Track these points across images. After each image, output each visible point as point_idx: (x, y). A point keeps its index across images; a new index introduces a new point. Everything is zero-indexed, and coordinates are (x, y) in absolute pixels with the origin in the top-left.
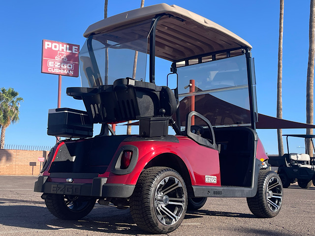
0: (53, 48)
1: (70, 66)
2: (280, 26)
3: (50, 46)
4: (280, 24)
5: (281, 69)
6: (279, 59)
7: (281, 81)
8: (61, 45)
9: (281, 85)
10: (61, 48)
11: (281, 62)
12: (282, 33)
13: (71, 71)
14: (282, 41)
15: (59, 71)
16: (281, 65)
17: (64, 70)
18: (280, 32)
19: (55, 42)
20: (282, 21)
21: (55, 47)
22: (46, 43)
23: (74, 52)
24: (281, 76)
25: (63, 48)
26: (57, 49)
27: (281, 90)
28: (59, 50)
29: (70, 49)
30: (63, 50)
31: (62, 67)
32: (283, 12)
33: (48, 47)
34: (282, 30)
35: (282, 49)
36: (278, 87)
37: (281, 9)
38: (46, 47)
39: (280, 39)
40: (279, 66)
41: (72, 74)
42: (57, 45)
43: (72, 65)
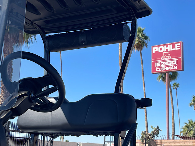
1: (174, 63)
3: (157, 50)
19: (160, 46)
25: (167, 48)
26: (162, 51)
30: (167, 50)
31: (167, 64)
41: (176, 68)
42: (162, 47)
43: (175, 61)
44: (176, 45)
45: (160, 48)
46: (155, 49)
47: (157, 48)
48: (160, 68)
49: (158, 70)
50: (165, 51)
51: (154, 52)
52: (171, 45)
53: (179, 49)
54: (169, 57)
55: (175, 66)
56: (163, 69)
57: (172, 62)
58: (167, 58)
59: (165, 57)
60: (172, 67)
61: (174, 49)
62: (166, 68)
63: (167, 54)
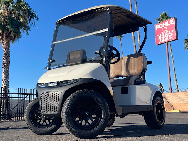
0: (160, 28)
1: (170, 34)
3: (158, 27)
8: (164, 23)
10: (164, 25)
13: (171, 37)
15: (165, 40)
17: (167, 38)
21: (161, 26)
23: (171, 24)
25: (165, 24)
28: (163, 27)
29: (169, 23)
30: (165, 26)
41: (172, 39)
42: (162, 24)
44: (171, 21)
48: (161, 40)
49: (160, 42)
51: (156, 29)
53: (173, 23)
54: (166, 31)
56: (163, 41)
57: (169, 34)
58: (165, 31)
59: (164, 32)
60: (169, 38)
63: (165, 29)
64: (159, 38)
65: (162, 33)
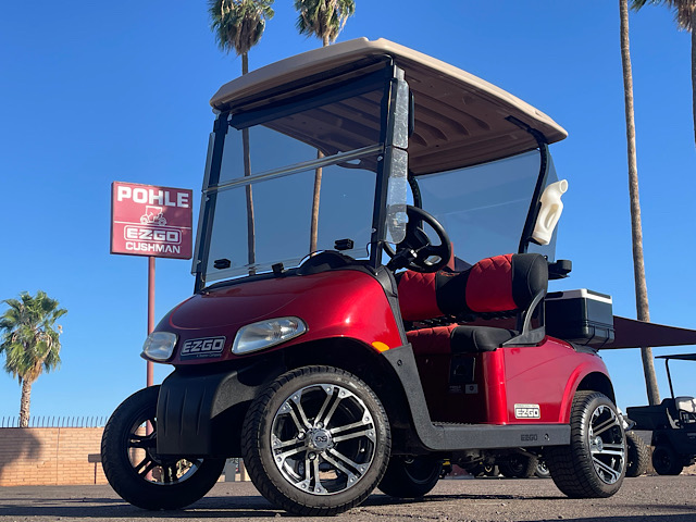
0: (136, 200)
1: (172, 236)
2: (628, 125)
3: (128, 196)
4: (628, 120)
5: (638, 216)
6: (632, 196)
7: (640, 244)
8: (151, 192)
9: (642, 252)
10: (153, 197)
11: (637, 201)
12: (634, 140)
13: (174, 247)
14: (634, 156)
15: (150, 247)
16: (638, 208)
17: (160, 245)
18: (629, 137)
19: (140, 186)
20: (632, 114)
21: (140, 196)
22: (121, 189)
23: (180, 205)
24: (640, 232)
25: (156, 197)
26: (144, 201)
27: (643, 263)
28: (148, 203)
29: (173, 198)
30: (156, 202)
31: (156, 238)
32: (631, 94)
33: (125, 196)
34: (634, 132)
35: (636, 174)
36: (636, 258)
37: (627, 88)
38: (120, 197)
39: (630, 152)
40: (633, 211)
41: (178, 252)
42: (144, 191)
43: (176, 234)
44: (180, 195)
45: (136, 191)
46: (125, 192)
47: (128, 189)
48: (137, 243)
49: (130, 246)
50: (151, 202)
51: (120, 199)
52: (167, 193)
53: (186, 206)
55: (177, 246)
57: (169, 233)
61: (174, 204)
62: (152, 244)
63: (155, 212)
64: (130, 233)
65: (141, 219)
